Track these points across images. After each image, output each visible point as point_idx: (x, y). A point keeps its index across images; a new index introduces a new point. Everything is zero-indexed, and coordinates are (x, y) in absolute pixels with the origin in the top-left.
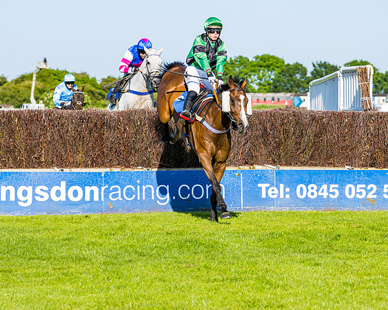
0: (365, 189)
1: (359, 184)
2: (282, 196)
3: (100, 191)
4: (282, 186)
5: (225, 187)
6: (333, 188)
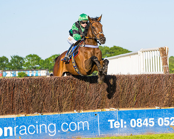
0: (169, 120)
1: (166, 117)
2: (122, 127)
3: (13, 130)
4: (122, 120)
5: (89, 123)
6: (151, 120)
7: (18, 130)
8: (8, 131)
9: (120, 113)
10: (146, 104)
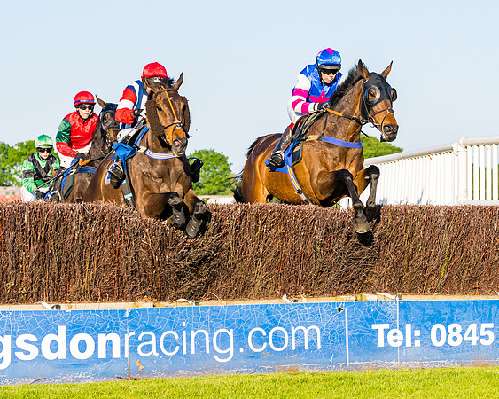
3: (122, 342)
4: (408, 327)
5: (321, 330)
6: (486, 329)
7: (134, 343)
8: (109, 343)
9: (404, 306)
10: (472, 285)
